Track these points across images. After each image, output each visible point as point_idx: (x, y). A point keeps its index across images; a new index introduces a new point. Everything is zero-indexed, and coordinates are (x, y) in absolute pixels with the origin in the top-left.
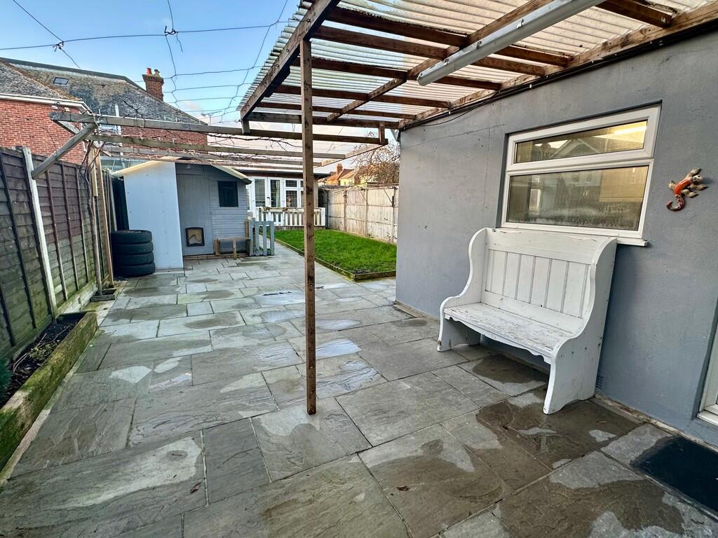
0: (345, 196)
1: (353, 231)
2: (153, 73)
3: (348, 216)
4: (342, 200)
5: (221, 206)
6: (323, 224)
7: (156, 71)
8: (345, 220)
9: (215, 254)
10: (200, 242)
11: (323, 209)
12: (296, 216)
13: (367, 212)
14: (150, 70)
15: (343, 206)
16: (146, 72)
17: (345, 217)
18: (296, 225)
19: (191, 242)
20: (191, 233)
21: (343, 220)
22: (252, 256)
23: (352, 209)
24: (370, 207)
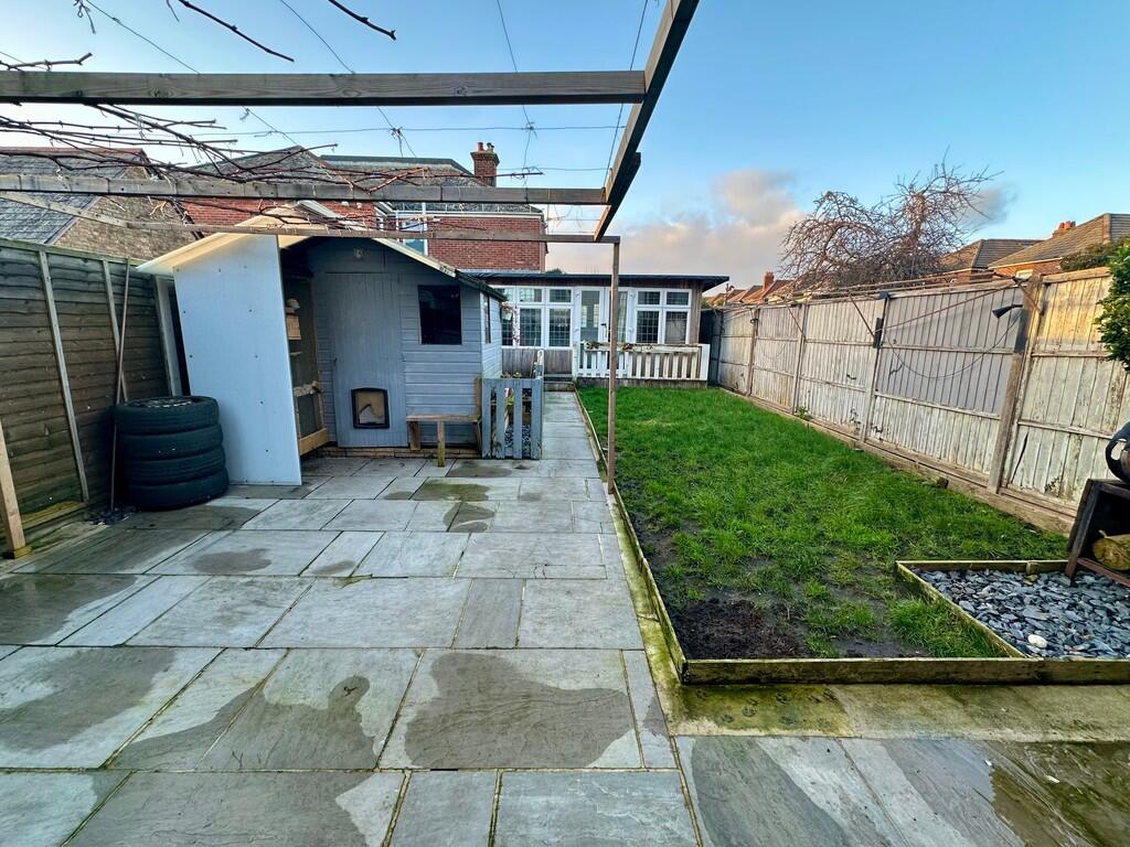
0: (756, 321)
1: (766, 394)
2: (485, 147)
3: (757, 362)
4: (749, 328)
5: (425, 341)
6: (704, 376)
7: (489, 144)
8: (751, 371)
9: (409, 447)
10: (382, 421)
11: (706, 347)
12: (648, 359)
13: (801, 357)
14: (481, 144)
15: (749, 340)
16: (476, 149)
17: (751, 363)
18: (647, 376)
19: (363, 419)
20: (363, 399)
21: (746, 371)
22: (487, 458)
23: (767, 350)
24: (810, 346)
